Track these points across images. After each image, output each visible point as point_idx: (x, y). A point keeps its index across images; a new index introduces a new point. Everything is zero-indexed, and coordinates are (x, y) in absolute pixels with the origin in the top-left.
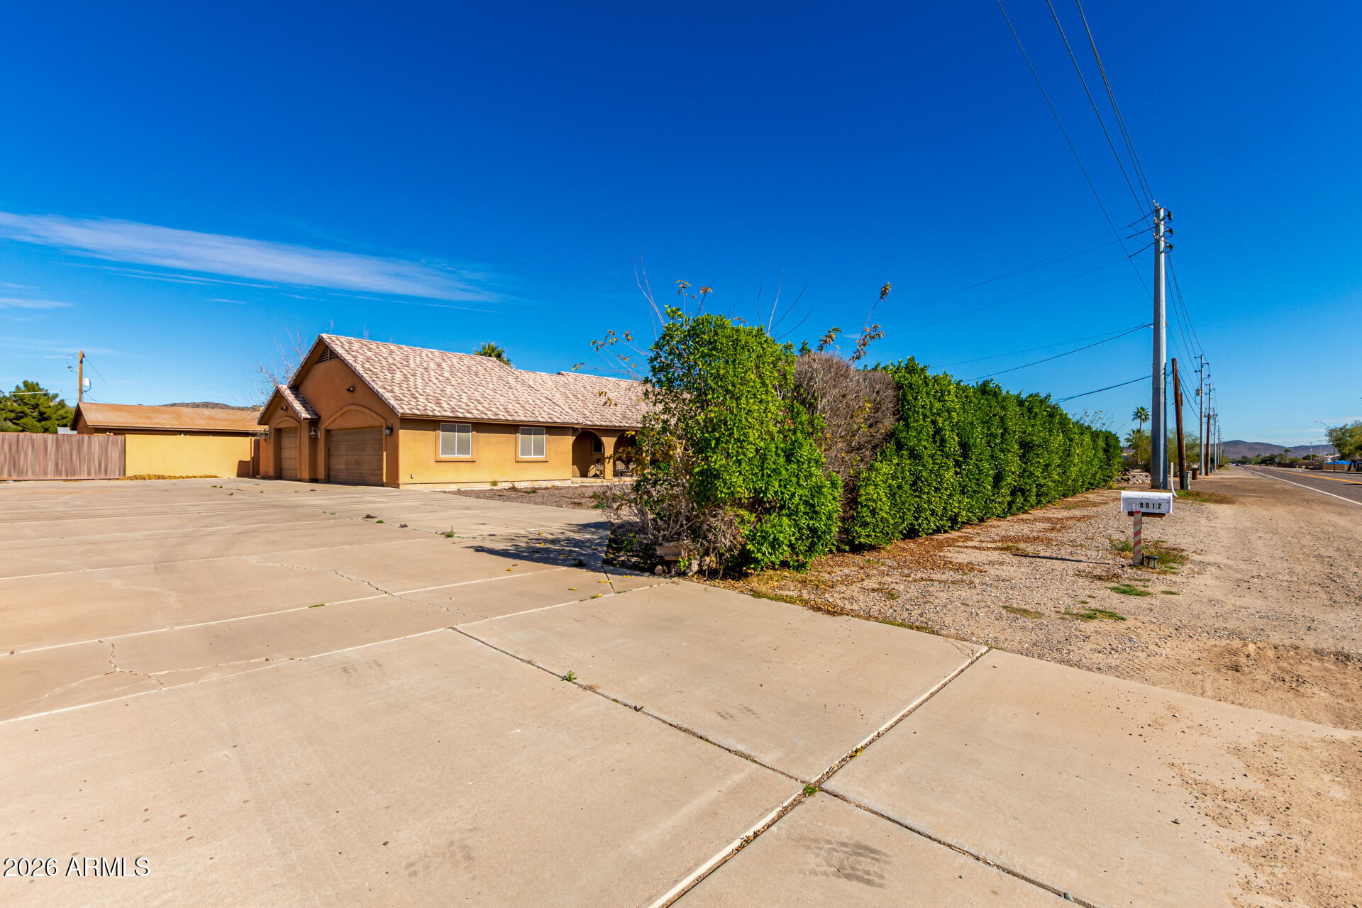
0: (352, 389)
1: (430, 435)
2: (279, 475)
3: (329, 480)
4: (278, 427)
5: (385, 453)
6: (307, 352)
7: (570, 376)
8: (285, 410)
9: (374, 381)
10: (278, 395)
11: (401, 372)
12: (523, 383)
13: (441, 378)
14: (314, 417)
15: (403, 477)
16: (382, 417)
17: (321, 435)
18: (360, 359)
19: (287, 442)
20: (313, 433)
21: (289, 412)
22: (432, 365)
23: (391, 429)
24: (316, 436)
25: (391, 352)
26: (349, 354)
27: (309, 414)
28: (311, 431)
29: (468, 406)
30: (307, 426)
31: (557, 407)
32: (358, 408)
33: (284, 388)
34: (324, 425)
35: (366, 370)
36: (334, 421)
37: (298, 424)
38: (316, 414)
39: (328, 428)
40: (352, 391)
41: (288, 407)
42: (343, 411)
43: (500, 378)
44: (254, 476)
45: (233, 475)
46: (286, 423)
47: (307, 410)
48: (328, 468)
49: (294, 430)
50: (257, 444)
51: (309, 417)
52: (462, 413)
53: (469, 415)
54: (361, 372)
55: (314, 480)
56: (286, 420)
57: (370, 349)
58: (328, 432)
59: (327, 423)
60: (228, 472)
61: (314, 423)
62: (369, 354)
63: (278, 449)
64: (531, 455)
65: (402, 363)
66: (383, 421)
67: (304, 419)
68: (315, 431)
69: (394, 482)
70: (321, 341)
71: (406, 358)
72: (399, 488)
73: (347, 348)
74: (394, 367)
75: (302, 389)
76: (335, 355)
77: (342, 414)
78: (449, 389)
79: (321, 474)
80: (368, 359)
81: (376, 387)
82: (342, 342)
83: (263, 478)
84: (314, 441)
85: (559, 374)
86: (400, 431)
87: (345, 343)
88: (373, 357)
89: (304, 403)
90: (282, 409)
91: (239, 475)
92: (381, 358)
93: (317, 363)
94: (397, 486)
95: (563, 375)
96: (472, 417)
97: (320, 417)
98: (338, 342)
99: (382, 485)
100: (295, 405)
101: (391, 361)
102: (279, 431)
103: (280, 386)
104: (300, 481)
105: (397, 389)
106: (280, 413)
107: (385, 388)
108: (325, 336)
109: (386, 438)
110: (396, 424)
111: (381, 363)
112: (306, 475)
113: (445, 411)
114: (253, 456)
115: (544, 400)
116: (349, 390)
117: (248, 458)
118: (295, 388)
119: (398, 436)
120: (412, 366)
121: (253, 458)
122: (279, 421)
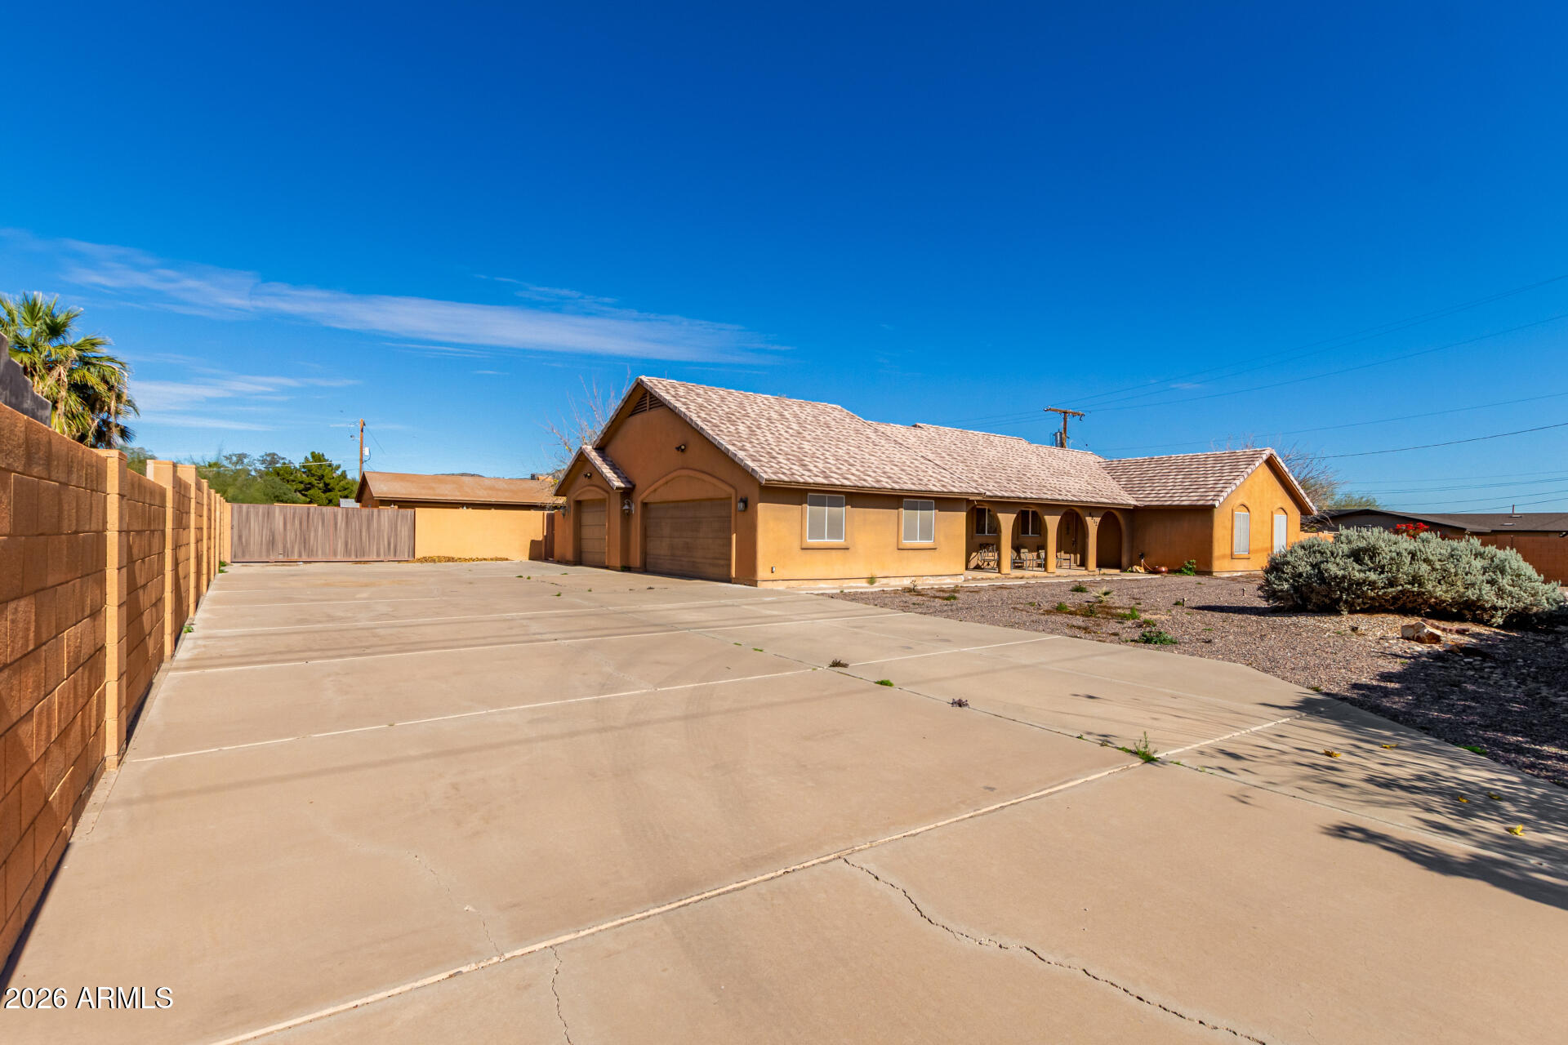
0: (683, 447)
1: (793, 510)
2: (578, 560)
3: (645, 569)
4: (579, 499)
5: (734, 536)
6: (620, 402)
7: (929, 431)
8: (590, 477)
9: (718, 435)
10: (581, 458)
11: (743, 423)
12: (888, 438)
13: (791, 431)
14: (629, 486)
15: (762, 572)
16: (731, 486)
17: (636, 509)
18: (692, 407)
19: (589, 518)
20: (626, 507)
21: (595, 480)
22: (775, 416)
23: (745, 502)
24: (630, 510)
25: (723, 399)
26: (677, 400)
27: (622, 482)
28: (623, 505)
29: (839, 469)
30: (619, 496)
31: (944, 471)
32: (692, 473)
33: (589, 448)
34: (640, 497)
35: (704, 420)
36: (655, 490)
37: (606, 495)
38: (630, 482)
39: (645, 501)
40: (683, 450)
41: (595, 472)
42: (669, 477)
43: (857, 431)
44: (546, 560)
45: (525, 558)
46: (590, 494)
47: (619, 477)
48: (645, 553)
49: (601, 503)
50: (551, 520)
51: (622, 485)
52: (837, 479)
53: (847, 483)
54: (699, 422)
55: (626, 568)
56: (589, 491)
57: (698, 395)
58: (645, 505)
59: (645, 494)
60: (519, 554)
61: (627, 494)
62: (700, 400)
63: (578, 526)
64: (916, 540)
65: (739, 412)
66: (732, 491)
67: (618, 488)
68: (629, 504)
69: (748, 577)
70: (640, 385)
71: (741, 405)
72: (756, 586)
73: (673, 393)
74: (733, 417)
75: (610, 450)
76: (658, 403)
77: (667, 483)
78: (806, 446)
79: (636, 559)
80: (701, 406)
81: (724, 443)
82: (665, 387)
83: (559, 562)
84: (626, 516)
85: (915, 426)
86: (760, 506)
87: (668, 387)
88: (705, 404)
89: (614, 468)
90: (586, 476)
91: (532, 558)
92: (714, 406)
93: (630, 415)
94: (754, 583)
95: (919, 427)
96: (851, 484)
97: (634, 486)
98: (660, 386)
99: (729, 581)
100: (604, 471)
101: (725, 408)
102: (579, 503)
103: (584, 447)
104: (607, 568)
105: (748, 446)
106: (582, 480)
107: (734, 445)
108: (644, 378)
109: (736, 515)
110: (755, 492)
111: (717, 412)
112: (618, 563)
113: (817, 476)
114: (545, 534)
115: (922, 460)
116: (678, 449)
117: (540, 538)
118: (601, 449)
119: (756, 512)
120: (752, 415)
121: (545, 537)
122: (579, 492)
